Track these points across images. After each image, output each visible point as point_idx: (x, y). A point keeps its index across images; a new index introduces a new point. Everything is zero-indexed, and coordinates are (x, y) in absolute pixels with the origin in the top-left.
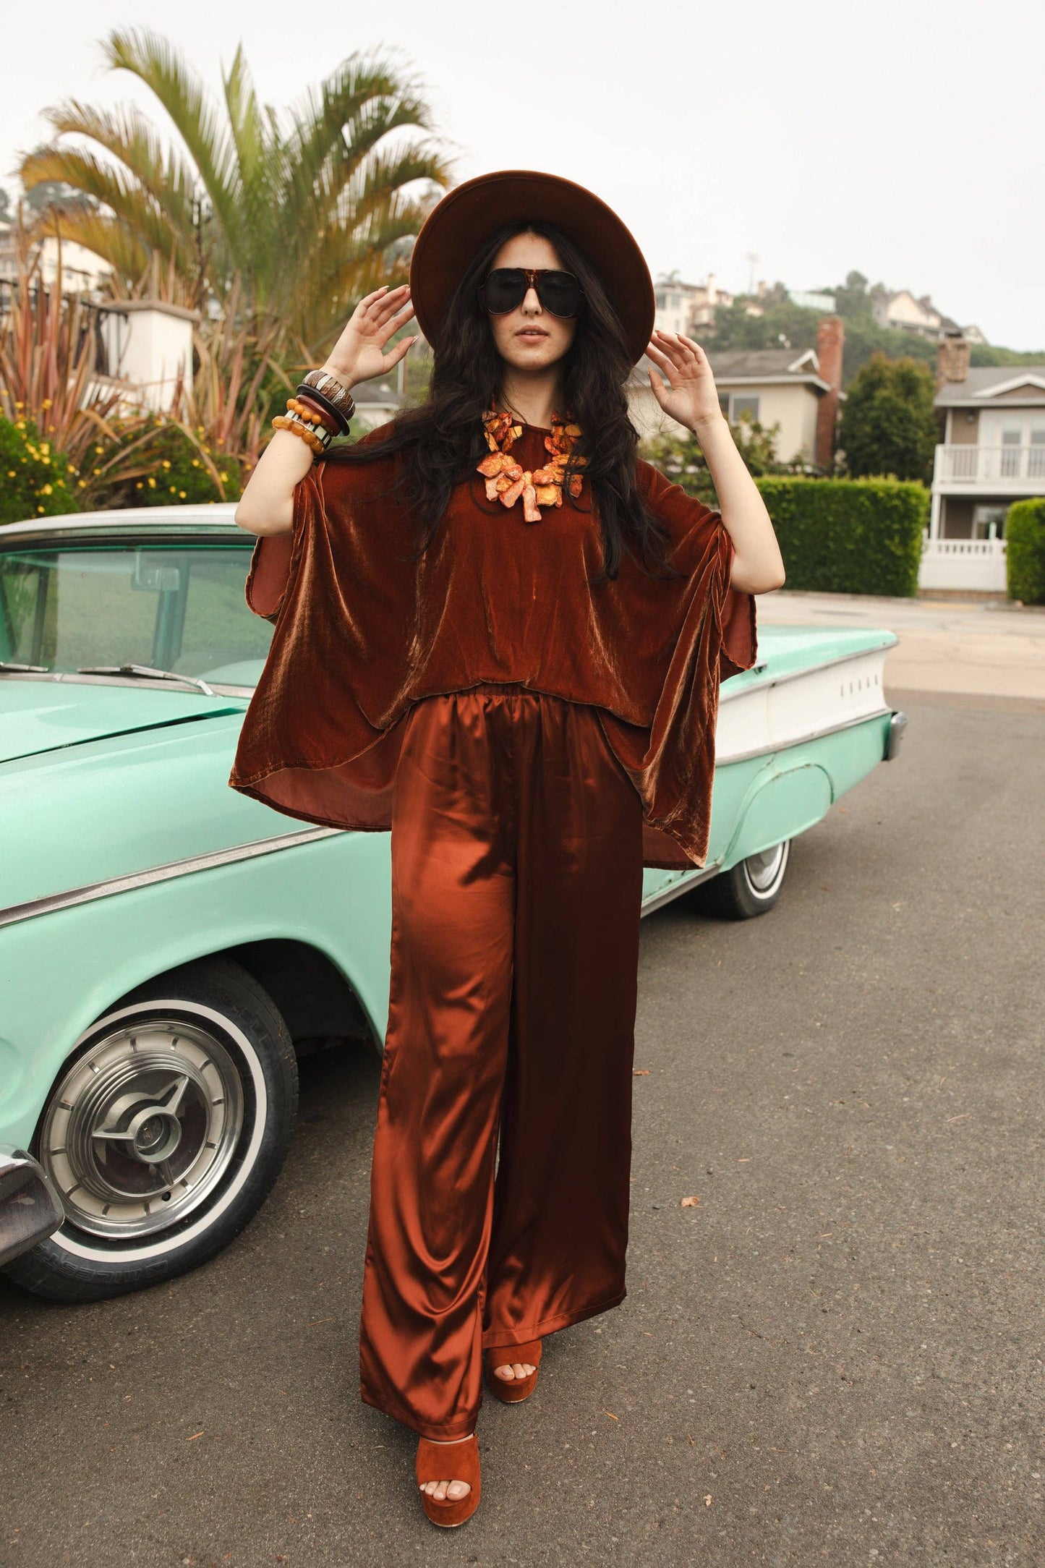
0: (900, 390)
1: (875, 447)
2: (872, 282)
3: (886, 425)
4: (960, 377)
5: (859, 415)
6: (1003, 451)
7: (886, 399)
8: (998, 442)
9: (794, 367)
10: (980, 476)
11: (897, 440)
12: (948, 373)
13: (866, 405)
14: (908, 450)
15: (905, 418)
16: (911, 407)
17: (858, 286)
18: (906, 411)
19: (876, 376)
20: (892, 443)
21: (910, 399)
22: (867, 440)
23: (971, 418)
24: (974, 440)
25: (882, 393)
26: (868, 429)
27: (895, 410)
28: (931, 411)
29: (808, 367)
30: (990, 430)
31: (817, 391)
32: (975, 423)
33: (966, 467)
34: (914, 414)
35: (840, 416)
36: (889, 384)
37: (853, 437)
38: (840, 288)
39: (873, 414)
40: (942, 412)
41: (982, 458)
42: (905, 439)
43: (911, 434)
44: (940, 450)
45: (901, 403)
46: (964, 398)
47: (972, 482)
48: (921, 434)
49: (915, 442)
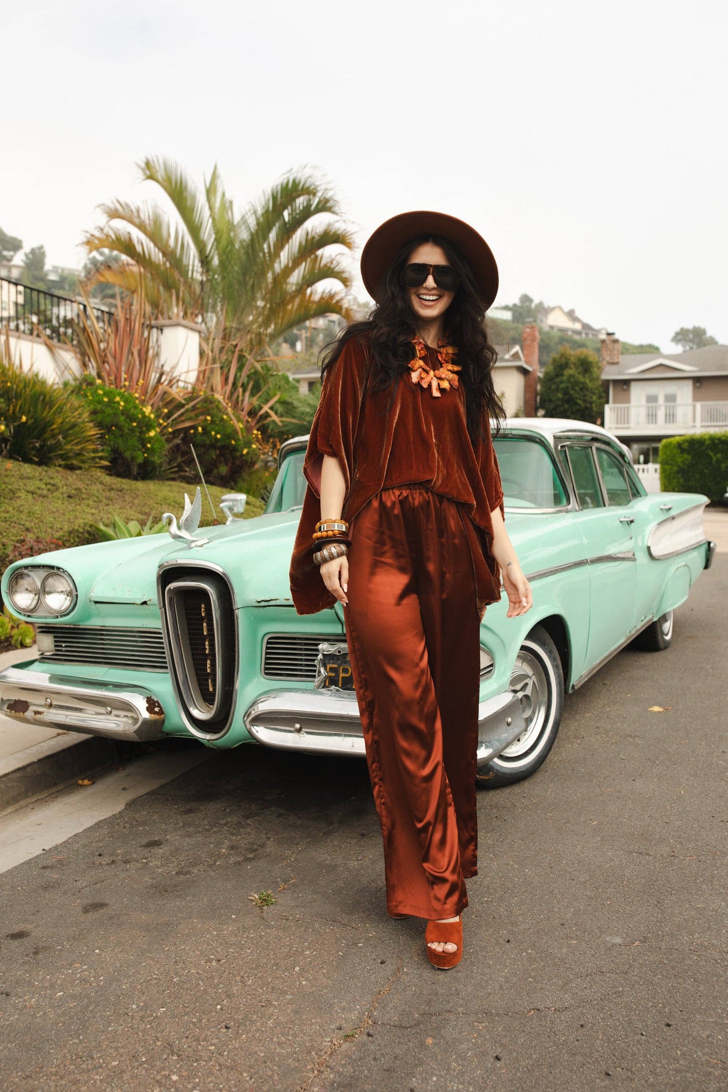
0: (580, 369)
1: (566, 406)
2: (536, 301)
3: (572, 392)
4: (616, 361)
5: (553, 387)
6: (648, 408)
7: (571, 376)
8: (643, 402)
9: (507, 356)
10: (632, 425)
11: (580, 402)
12: (608, 358)
13: (557, 380)
14: (586, 408)
15: (584, 388)
16: (587, 381)
17: (527, 304)
18: (584, 383)
19: (564, 360)
20: (576, 404)
21: (587, 375)
22: (560, 403)
23: (625, 387)
24: (628, 401)
25: (568, 372)
26: (560, 395)
27: (577, 383)
28: (600, 383)
29: (516, 356)
30: (638, 393)
31: (524, 371)
32: (628, 390)
33: (624, 419)
34: (590, 385)
35: (539, 387)
36: (572, 366)
37: (550, 401)
38: (515, 305)
39: (562, 385)
40: (606, 383)
41: (633, 412)
42: (585, 401)
43: (588, 398)
44: (607, 408)
45: (581, 378)
46: (619, 374)
47: (628, 428)
48: (594, 398)
49: (591, 403)
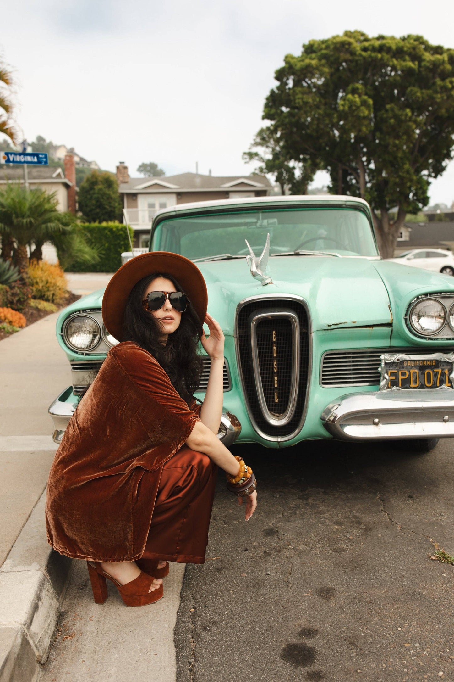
0: (106, 185)
1: (98, 210)
2: (48, 141)
3: (102, 200)
4: (126, 180)
5: (89, 197)
6: (149, 211)
7: (100, 189)
8: (146, 207)
9: (54, 175)
10: (140, 221)
11: (107, 207)
12: (121, 179)
13: (92, 192)
14: (111, 211)
15: (109, 198)
16: (111, 193)
17: (42, 142)
18: (109, 195)
19: (94, 180)
20: (105, 208)
21: (110, 189)
22: (94, 207)
23: (134, 198)
24: (136, 207)
25: (97, 187)
26: (94, 202)
27: (105, 194)
28: (118, 195)
29: (59, 176)
30: (143, 202)
31: (66, 186)
32: (136, 200)
33: (135, 218)
34: (113, 196)
35: (77, 198)
36: (100, 183)
37: (87, 206)
38: (33, 143)
39: (95, 196)
40: (122, 195)
41: (141, 214)
42: (110, 207)
43: (112, 205)
44: (125, 211)
45: (107, 191)
46: (130, 189)
47: (137, 225)
48: (116, 204)
49: (114, 208)
